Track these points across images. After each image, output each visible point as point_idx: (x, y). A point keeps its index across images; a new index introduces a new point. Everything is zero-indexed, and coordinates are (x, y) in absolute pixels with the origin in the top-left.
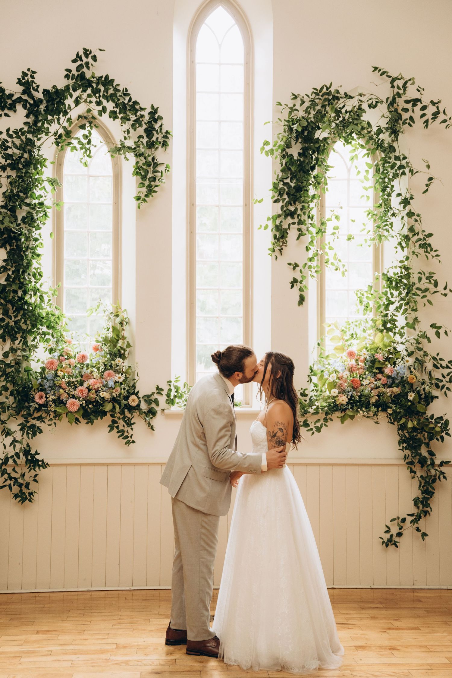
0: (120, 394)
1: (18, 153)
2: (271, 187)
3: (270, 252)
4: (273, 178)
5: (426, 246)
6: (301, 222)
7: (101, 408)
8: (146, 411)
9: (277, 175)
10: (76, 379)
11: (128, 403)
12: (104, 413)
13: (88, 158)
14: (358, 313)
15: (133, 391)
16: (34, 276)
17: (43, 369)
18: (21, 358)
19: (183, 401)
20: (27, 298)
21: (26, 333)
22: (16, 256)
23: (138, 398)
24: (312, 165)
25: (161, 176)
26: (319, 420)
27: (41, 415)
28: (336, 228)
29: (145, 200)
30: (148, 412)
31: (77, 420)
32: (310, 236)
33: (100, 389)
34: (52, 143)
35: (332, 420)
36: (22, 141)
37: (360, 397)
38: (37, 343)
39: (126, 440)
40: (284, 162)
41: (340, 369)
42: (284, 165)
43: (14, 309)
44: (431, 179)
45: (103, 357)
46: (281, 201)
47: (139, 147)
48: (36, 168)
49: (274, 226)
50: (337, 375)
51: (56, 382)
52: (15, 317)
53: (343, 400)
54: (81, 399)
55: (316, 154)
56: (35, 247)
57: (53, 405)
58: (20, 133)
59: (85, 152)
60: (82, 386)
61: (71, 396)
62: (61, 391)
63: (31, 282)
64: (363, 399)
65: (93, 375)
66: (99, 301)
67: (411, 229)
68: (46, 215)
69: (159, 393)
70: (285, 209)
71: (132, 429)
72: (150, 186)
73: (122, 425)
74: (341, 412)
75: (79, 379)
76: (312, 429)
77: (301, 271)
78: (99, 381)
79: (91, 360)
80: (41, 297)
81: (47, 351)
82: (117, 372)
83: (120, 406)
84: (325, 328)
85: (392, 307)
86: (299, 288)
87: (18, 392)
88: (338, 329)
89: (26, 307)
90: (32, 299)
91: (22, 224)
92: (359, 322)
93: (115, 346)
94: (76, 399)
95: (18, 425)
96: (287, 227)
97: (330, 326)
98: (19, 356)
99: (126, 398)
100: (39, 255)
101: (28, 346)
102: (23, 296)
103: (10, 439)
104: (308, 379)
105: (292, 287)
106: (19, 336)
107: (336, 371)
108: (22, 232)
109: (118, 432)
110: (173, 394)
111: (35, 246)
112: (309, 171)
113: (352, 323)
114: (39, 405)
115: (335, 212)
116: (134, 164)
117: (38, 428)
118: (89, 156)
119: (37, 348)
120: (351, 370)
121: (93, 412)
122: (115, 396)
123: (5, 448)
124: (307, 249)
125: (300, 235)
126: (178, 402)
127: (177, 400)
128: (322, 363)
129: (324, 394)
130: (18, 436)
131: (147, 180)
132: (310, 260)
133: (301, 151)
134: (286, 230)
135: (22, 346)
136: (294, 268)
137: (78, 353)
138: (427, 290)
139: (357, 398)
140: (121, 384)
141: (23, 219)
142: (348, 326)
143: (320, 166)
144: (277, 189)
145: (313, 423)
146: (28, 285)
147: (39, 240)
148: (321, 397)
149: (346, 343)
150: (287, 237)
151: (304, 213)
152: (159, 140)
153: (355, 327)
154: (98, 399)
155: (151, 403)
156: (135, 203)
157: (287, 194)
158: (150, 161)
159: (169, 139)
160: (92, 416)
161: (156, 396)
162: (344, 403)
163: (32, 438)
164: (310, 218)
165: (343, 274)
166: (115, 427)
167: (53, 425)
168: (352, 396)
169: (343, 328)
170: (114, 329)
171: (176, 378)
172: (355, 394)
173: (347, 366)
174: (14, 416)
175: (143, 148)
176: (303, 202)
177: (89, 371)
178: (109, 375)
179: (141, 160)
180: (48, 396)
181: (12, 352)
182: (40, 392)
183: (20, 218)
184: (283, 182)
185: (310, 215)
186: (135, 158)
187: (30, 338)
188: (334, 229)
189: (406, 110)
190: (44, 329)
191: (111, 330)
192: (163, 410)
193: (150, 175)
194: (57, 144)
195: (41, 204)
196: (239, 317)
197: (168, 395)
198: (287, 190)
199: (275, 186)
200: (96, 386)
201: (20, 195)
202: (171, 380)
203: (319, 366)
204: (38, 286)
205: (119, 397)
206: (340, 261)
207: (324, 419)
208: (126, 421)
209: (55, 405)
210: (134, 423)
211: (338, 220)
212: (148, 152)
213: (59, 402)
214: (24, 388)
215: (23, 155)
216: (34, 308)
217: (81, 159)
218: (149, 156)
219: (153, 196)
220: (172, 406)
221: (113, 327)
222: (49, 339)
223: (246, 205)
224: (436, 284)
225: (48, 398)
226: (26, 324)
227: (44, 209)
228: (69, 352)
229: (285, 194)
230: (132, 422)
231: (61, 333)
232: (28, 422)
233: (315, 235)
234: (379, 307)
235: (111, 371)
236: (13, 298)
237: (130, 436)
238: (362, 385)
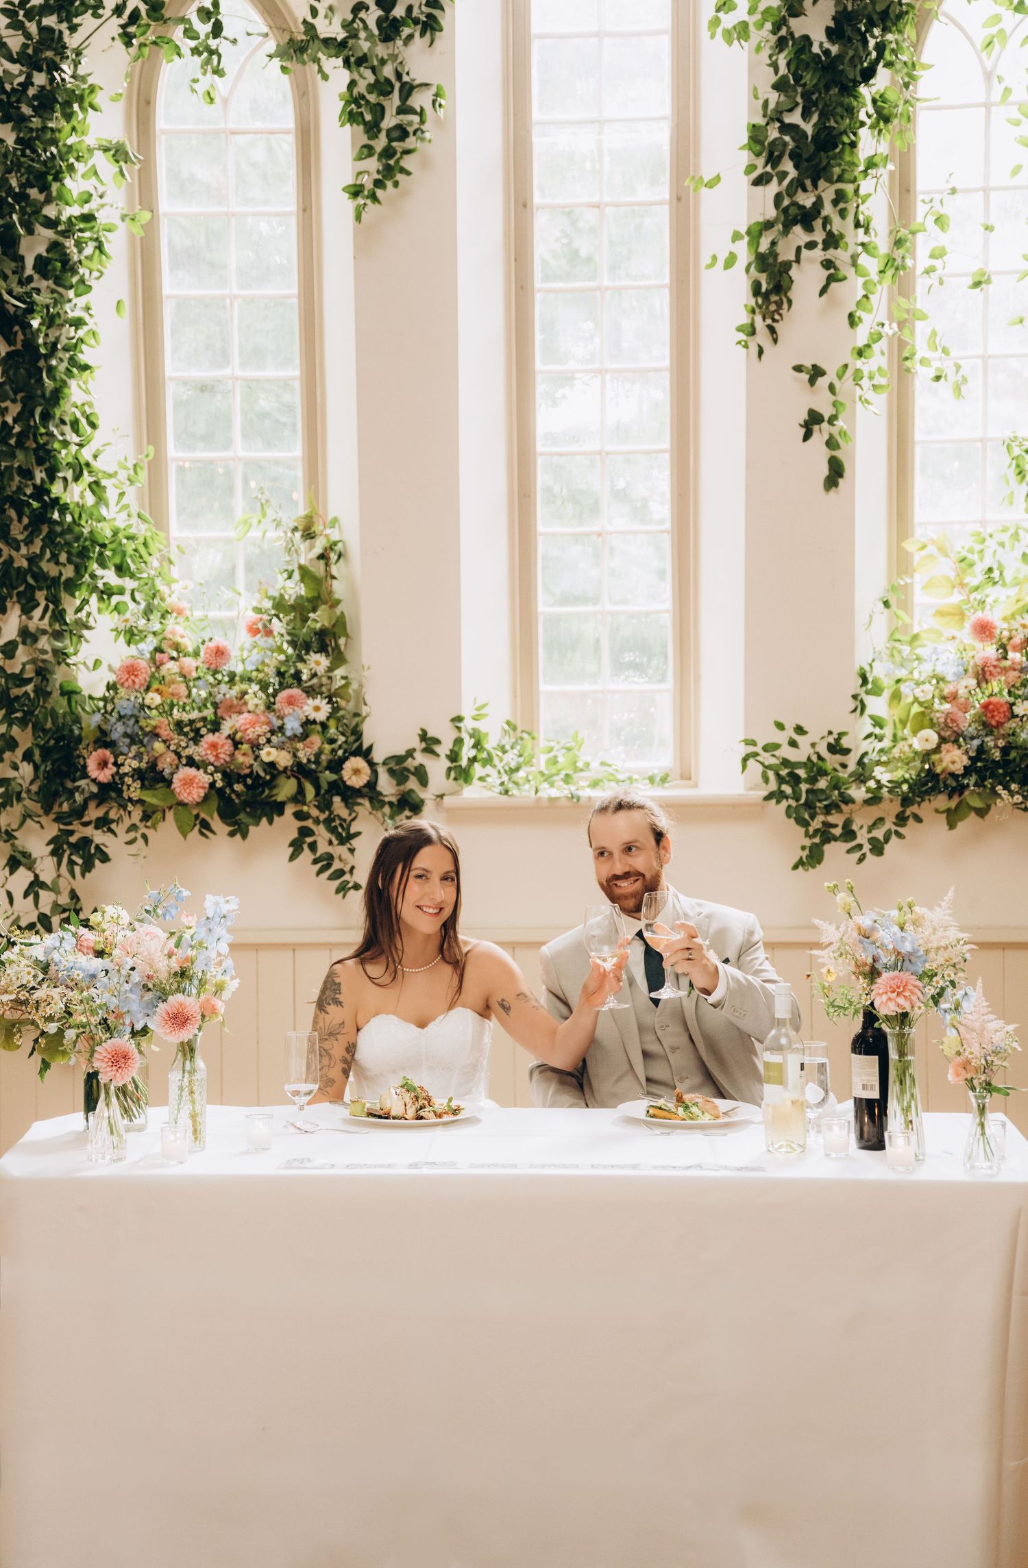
0: (318, 755)
1: (16, 72)
2: (745, 139)
3: (742, 336)
4: (751, 111)
6: (831, 241)
7: (267, 792)
8: (394, 799)
9: (761, 102)
10: (201, 715)
11: (341, 779)
12: (279, 808)
13: (216, 77)
14: (1011, 504)
15: (356, 745)
16: (75, 425)
17: (111, 687)
18: (49, 657)
19: (499, 772)
20: (56, 489)
21: (57, 588)
22: (22, 370)
23: (371, 764)
24: (865, 64)
25: (422, 122)
26: (881, 820)
27: (107, 813)
28: (937, 254)
29: (373, 197)
30: (399, 801)
31: (205, 825)
32: (861, 280)
33: (262, 740)
34: (113, 39)
35: (918, 819)
36: (28, 36)
37: (1005, 751)
38: (89, 614)
39: (337, 883)
40: (782, 61)
41: (950, 672)
42: (783, 70)
43: (26, 521)
45: (273, 651)
46: (775, 179)
47: (355, 36)
48: (68, 116)
49: (753, 258)
50: (942, 691)
51: (142, 723)
52: (29, 542)
53: (953, 763)
54: (211, 769)
55: (877, 32)
56: (76, 344)
57: (138, 784)
58: (21, 13)
59: (208, 62)
60: (217, 734)
61: (184, 761)
62: (158, 746)
63: (66, 444)
64: (1013, 754)
65: (246, 703)
66: (260, 496)
68: (100, 248)
69: (428, 750)
70: (786, 202)
71: (352, 851)
72: (388, 153)
73: (327, 839)
74: (950, 797)
75: (209, 713)
76: (860, 846)
77: (832, 388)
78: (263, 719)
79: (243, 661)
80: (94, 486)
81: (122, 639)
82: (311, 692)
83: (317, 787)
84: (912, 554)
86: (826, 437)
87: (46, 752)
88: (947, 556)
89: (56, 516)
90: (75, 494)
91: (36, 277)
92: (1012, 531)
93: (306, 619)
94: (198, 768)
95: (48, 844)
96: (793, 258)
97: (924, 547)
98: (44, 652)
99: (336, 765)
100: (85, 368)
101: (66, 624)
102: (47, 486)
103: (23, 878)
104: (852, 704)
105: (807, 437)
106: (41, 596)
107: (940, 679)
108: (33, 303)
109: (315, 862)
110: (467, 752)
111: (74, 341)
112: (856, 84)
113: (991, 536)
114: (101, 785)
115: (936, 204)
116: (345, 89)
117: (97, 847)
118: (218, 72)
119: (88, 628)
120: (982, 676)
121: (245, 804)
122: (305, 761)
123: (11, 902)
124: (852, 320)
125: (831, 279)
126: (483, 774)
127: (478, 770)
128: (897, 658)
129: (901, 744)
130: (47, 869)
131: (383, 135)
132: (860, 353)
133: (832, 24)
134: (787, 266)
135: (50, 625)
136: (812, 381)
137: (203, 642)
139: (997, 755)
140: (324, 726)
141: (42, 265)
142: (978, 547)
143: (889, 65)
144: (761, 143)
145: (865, 829)
146: (60, 452)
147: (86, 324)
148: (896, 752)
149: (972, 596)
150: (789, 288)
151: (843, 214)
152: (415, 13)
153: (1000, 550)
154: (257, 768)
155: (406, 779)
156: (348, 206)
157: (792, 157)
158: (388, 81)
159: (442, 9)
160: (242, 817)
161: (420, 758)
162: (958, 768)
163: (83, 876)
164: (861, 227)
165: (958, 390)
166: (305, 846)
167: (140, 841)
168: (981, 750)
169: (964, 553)
170: (305, 573)
171: (478, 709)
172: (991, 744)
173: (972, 663)
174: (36, 819)
175: (366, 40)
176: (840, 179)
177: (234, 692)
178: (291, 702)
179: (361, 76)
180: (121, 759)
181: (24, 643)
182: (100, 751)
183: (29, 262)
184: (780, 120)
185: (861, 218)
186: (346, 72)
187: (70, 604)
188: (932, 256)
190: (109, 576)
191: (297, 576)
192: (441, 796)
193: (389, 121)
194: (127, 39)
195: (88, 218)
196: (662, 532)
197: (454, 756)
198: (791, 145)
199: (756, 136)
200: (251, 734)
201: (28, 196)
202: (463, 714)
203: (889, 665)
204: (86, 454)
205: (317, 762)
206: (945, 351)
207: (897, 816)
208: (336, 827)
209: (143, 787)
210: (358, 834)
211: (943, 229)
212: (381, 50)
213: (152, 777)
214: (58, 740)
215: (29, 77)
216: (76, 516)
217: (195, 81)
218: (383, 62)
219: (396, 184)
220: (465, 785)
221: (301, 567)
222: (125, 603)
223: (679, 199)
225: (123, 765)
226: (57, 563)
227: (98, 231)
228: (179, 640)
229: (786, 157)
230: (353, 830)
231: (153, 585)
232: (72, 833)
233: (874, 277)
235: (296, 691)
236: (20, 489)
237: (347, 869)
238: (1014, 716)
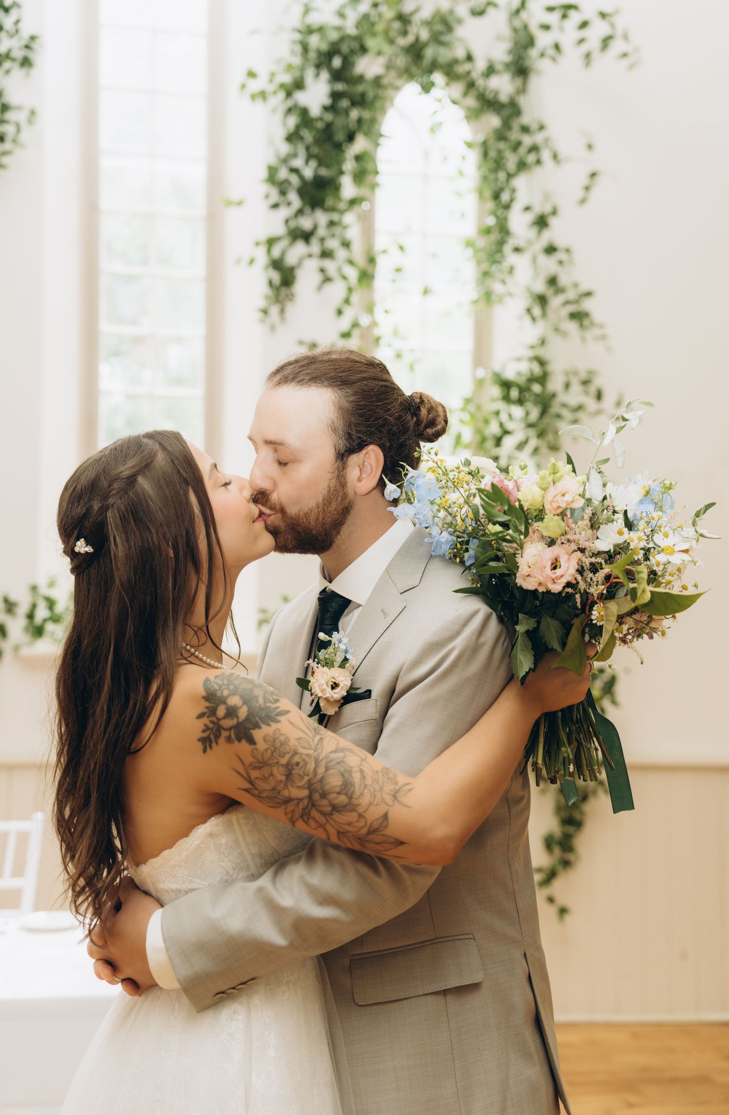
2: (264, 174)
4: (267, 155)
5: (579, 317)
6: (326, 254)
24: (349, 131)
25: (19, 133)
32: (344, 284)
40: (291, 123)
42: (291, 128)
44: (593, 175)
46: (285, 207)
49: (269, 261)
67: (552, 281)
69: (9, 611)
70: (293, 224)
85: (509, 443)
110: (41, 613)
112: (344, 144)
124: (339, 312)
125: (323, 282)
127: (49, 627)
132: (344, 336)
134: (292, 270)
138: (580, 408)
143: (365, 134)
144: (276, 180)
150: (294, 285)
151: (333, 235)
152: (15, 53)
157: (297, 191)
159: (35, 52)
161: (3, 617)
164: (345, 246)
165: (411, 367)
171: (50, 580)
176: (332, 210)
184: (289, 165)
185: (346, 239)
188: (395, 271)
189: (546, 27)
192: (17, 649)
197: (30, 617)
198: (297, 184)
202: (39, 584)
211: (403, 253)
220: (38, 640)
224: (599, 396)
229: (293, 191)
233: (354, 284)
234: (483, 440)
